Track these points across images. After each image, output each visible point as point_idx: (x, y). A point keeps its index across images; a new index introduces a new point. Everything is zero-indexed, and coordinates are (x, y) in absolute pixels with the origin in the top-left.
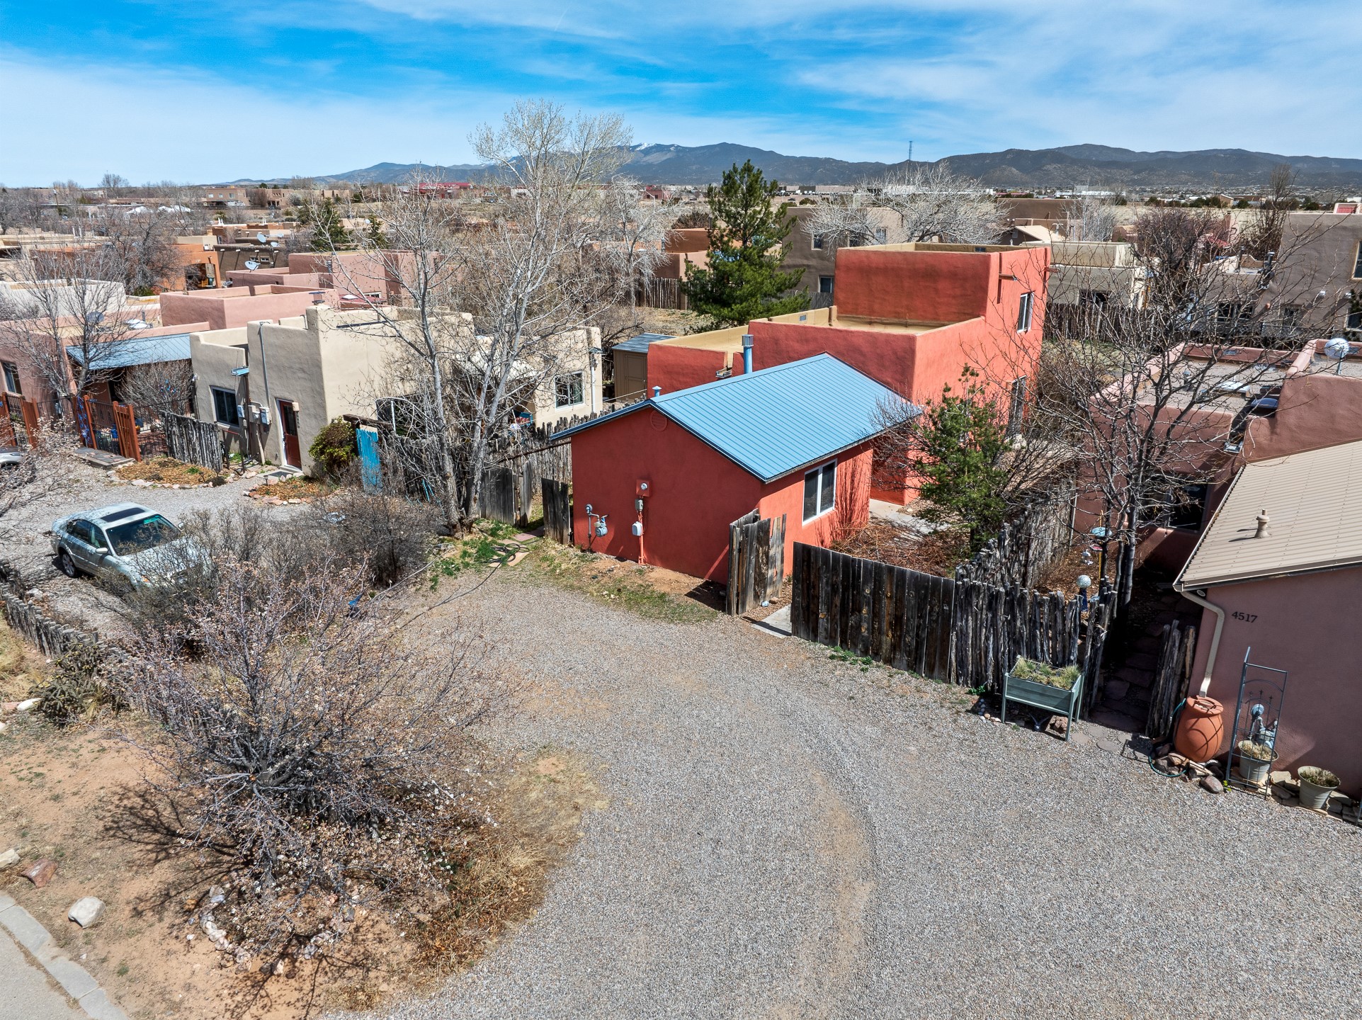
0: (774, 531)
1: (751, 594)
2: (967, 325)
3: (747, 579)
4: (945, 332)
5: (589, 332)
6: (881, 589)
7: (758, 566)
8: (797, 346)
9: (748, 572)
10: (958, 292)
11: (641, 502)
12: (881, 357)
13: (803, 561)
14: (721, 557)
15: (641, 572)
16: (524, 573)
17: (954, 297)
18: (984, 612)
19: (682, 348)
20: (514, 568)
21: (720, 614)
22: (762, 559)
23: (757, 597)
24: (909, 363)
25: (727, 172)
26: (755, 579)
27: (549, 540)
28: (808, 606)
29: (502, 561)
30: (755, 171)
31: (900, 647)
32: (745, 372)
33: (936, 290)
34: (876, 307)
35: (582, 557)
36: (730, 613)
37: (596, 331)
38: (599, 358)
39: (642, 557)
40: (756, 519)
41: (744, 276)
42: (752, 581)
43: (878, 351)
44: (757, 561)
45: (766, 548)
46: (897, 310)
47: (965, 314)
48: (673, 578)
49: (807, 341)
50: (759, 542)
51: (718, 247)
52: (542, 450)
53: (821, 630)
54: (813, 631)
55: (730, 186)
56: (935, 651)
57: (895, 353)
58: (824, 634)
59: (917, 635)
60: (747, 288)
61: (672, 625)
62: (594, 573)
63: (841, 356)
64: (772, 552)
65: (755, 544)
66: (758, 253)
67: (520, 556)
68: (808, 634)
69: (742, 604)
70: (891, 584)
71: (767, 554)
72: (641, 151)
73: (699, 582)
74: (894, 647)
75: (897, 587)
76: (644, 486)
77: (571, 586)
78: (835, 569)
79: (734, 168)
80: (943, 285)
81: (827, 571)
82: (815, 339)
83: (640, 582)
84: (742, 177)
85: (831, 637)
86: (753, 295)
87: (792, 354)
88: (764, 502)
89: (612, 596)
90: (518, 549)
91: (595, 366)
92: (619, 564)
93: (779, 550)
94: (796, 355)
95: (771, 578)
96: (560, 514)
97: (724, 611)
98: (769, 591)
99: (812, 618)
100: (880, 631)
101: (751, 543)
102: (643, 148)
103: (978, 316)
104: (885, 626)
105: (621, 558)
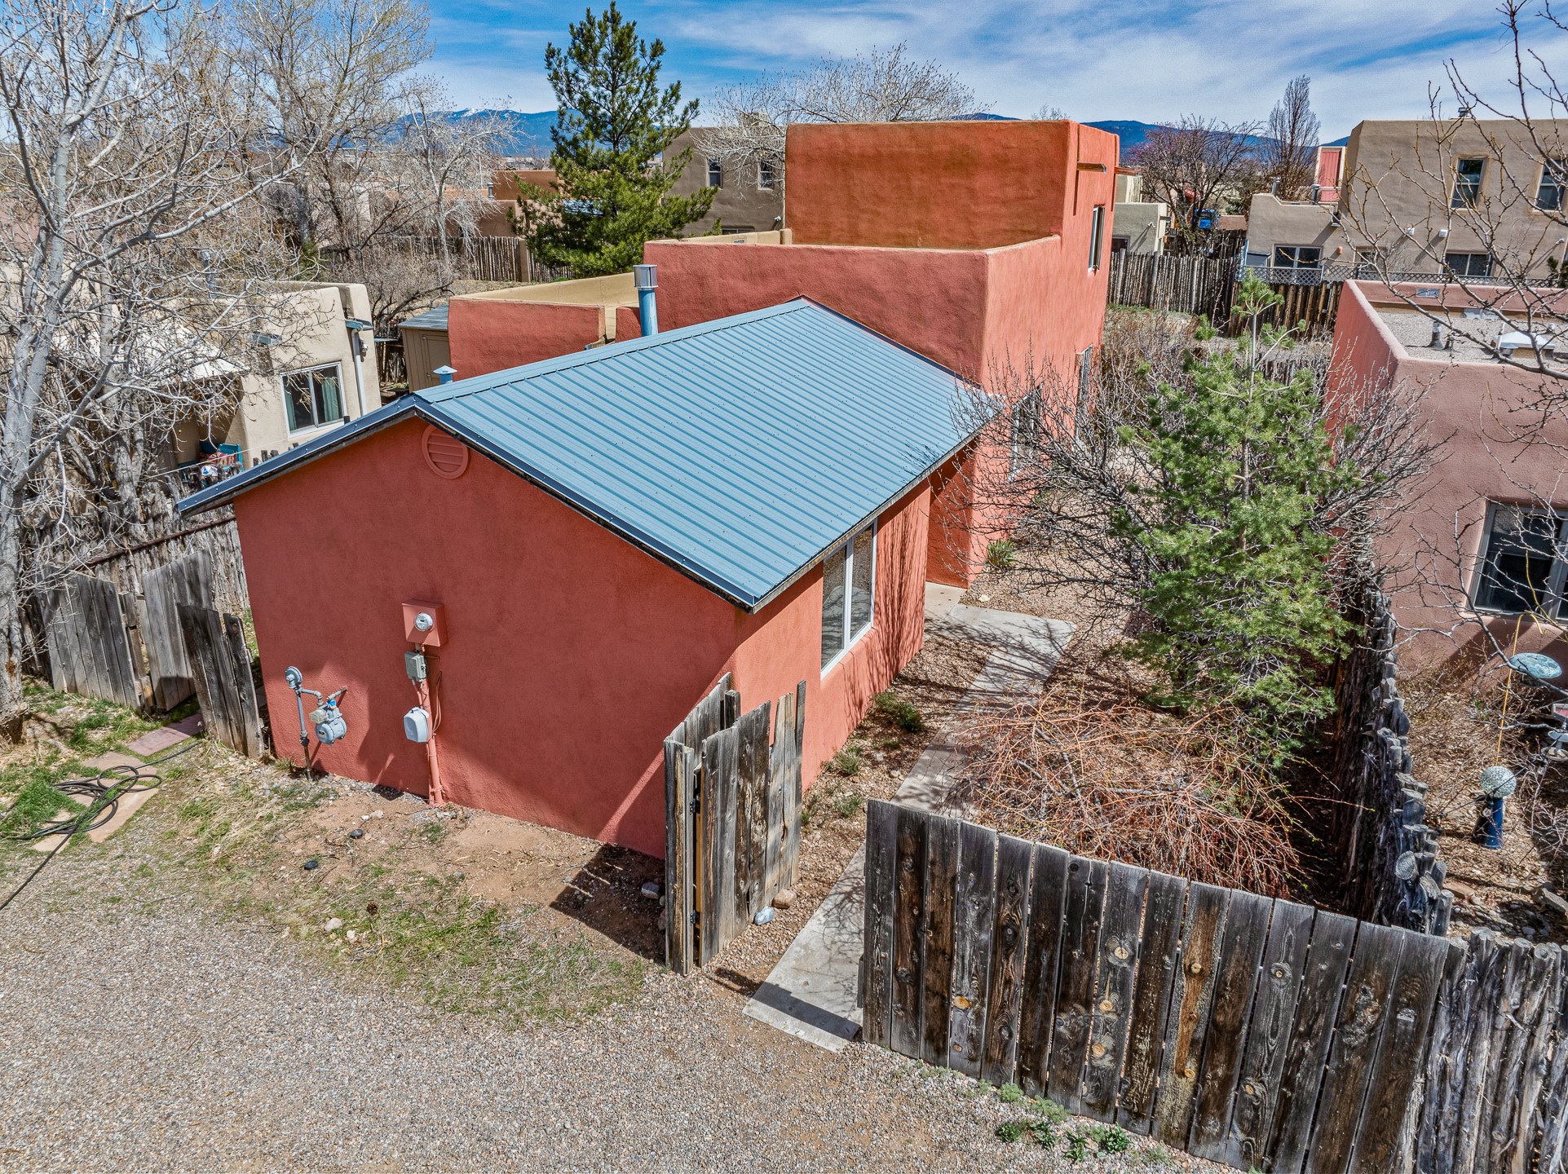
0: (780, 730)
1: (728, 902)
2: (1043, 246)
3: (719, 874)
4: (1020, 253)
5: (344, 293)
6: (1167, 949)
7: (743, 831)
8: (743, 287)
9: (719, 857)
10: (1011, 192)
11: (419, 660)
12: (916, 300)
13: (901, 856)
14: (636, 791)
15: (434, 832)
16: (124, 864)
17: (1004, 203)
18: (1544, 1031)
19: (514, 305)
20: (103, 850)
21: (651, 972)
22: (753, 806)
23: (744, 901)
24: (974, 310)
25: (577, 26)
26: (738, 865)
27: (217, 748)
28: (916, 976)
29: (74, 829)
30: (623, 23)
31: (1221, 1105)
32: (644, 332)
33: (972, 192)
34: (863, 227)
35: (290, 794)
36: (678, 968)
37: (359, 293)
38: (368, 339)
39: (438, 788)
40: (727, 711)
41: (619, 198)
42: (730, 872)
43: (910, 289)
44: (741, 818)
45: (760, 781)
46: (901, 230)
47: (1024, 232)
48: (516, 845)
49: (763, 276)
50: (745, 773)
51: (570, 155)
52: (224, 522)
53: (956, 1039)
54: (930, 1038)
55: (584, 44)
56: (1349, 1130)
57: (945, 292)
58: (966, 1048)
59: (1288, 1081)
60: (624, 218)
61: (518, 1040)
62: (314, 845)
63: (831, 302)
64: (774, 787)
65: (734, 777)
66: (639, 162)
67: (129, 803)
68: (914, 1043)
69: (704, 935)
70: (1208, 939)
71: (763, 796)
72: (470, 118)
73: (585, 849)
74: (1202, 1107)
75: (1227, 950)
76: (427, 619)
77: (242, 904)
78: (1008, 884)
79: (588, 17)
80: (983, 181)
81: (982, 887)
82: (779, 272)
83: (431, 869)
84: (604, 34)
85: (989, 1059)
86: (634, 229)
87: (732, 304)
88: (743, 654)
89: (351, 935)
90: (127, 785)
91: (362, 353)
92: (382, 808)
93: (791, 774)
94: (741, 306)
95: (775, 847)
96: (231, 686)
97: (660, 959)
98: (770, 878)
99: (929, 1005)
100: (1156, 1061)
101: (726, 781)
102: (469, 114)
103: (1050, 235)
104: (1173, 1048)
105: (388, 790)
